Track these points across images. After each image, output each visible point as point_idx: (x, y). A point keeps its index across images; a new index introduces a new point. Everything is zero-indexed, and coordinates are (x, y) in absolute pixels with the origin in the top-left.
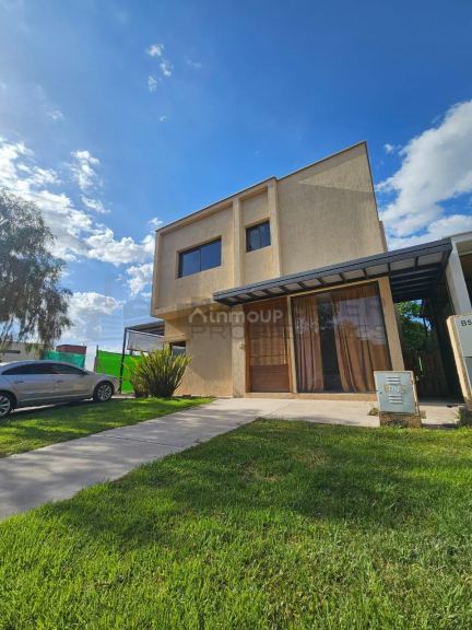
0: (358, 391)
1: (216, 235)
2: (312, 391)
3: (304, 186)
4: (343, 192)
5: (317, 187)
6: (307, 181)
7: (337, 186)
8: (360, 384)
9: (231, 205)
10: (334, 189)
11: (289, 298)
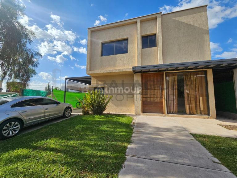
0: (193, 114)
1: (125, 37)
2: (172, 113)
3: (175, 20)
4: (194, 27)
5: (182, 22)
6: (176, 19)
7: (191, 23)
8: (195, 111)
9: (136, 23)
10: (191, 25)
11: (165, 73)
